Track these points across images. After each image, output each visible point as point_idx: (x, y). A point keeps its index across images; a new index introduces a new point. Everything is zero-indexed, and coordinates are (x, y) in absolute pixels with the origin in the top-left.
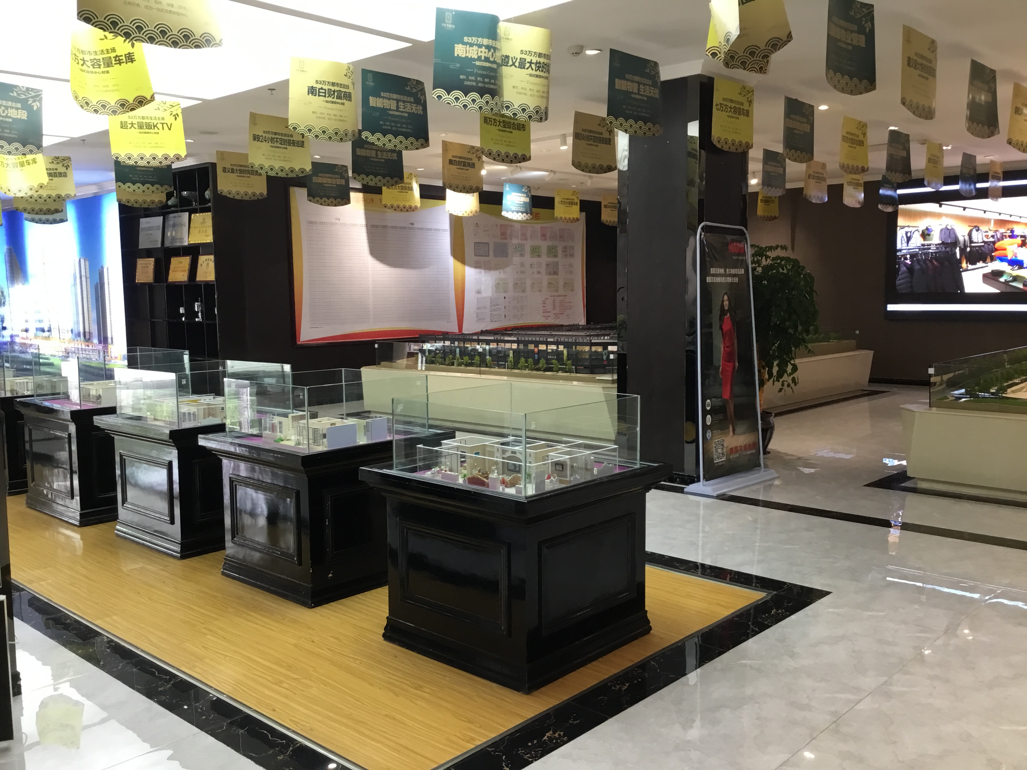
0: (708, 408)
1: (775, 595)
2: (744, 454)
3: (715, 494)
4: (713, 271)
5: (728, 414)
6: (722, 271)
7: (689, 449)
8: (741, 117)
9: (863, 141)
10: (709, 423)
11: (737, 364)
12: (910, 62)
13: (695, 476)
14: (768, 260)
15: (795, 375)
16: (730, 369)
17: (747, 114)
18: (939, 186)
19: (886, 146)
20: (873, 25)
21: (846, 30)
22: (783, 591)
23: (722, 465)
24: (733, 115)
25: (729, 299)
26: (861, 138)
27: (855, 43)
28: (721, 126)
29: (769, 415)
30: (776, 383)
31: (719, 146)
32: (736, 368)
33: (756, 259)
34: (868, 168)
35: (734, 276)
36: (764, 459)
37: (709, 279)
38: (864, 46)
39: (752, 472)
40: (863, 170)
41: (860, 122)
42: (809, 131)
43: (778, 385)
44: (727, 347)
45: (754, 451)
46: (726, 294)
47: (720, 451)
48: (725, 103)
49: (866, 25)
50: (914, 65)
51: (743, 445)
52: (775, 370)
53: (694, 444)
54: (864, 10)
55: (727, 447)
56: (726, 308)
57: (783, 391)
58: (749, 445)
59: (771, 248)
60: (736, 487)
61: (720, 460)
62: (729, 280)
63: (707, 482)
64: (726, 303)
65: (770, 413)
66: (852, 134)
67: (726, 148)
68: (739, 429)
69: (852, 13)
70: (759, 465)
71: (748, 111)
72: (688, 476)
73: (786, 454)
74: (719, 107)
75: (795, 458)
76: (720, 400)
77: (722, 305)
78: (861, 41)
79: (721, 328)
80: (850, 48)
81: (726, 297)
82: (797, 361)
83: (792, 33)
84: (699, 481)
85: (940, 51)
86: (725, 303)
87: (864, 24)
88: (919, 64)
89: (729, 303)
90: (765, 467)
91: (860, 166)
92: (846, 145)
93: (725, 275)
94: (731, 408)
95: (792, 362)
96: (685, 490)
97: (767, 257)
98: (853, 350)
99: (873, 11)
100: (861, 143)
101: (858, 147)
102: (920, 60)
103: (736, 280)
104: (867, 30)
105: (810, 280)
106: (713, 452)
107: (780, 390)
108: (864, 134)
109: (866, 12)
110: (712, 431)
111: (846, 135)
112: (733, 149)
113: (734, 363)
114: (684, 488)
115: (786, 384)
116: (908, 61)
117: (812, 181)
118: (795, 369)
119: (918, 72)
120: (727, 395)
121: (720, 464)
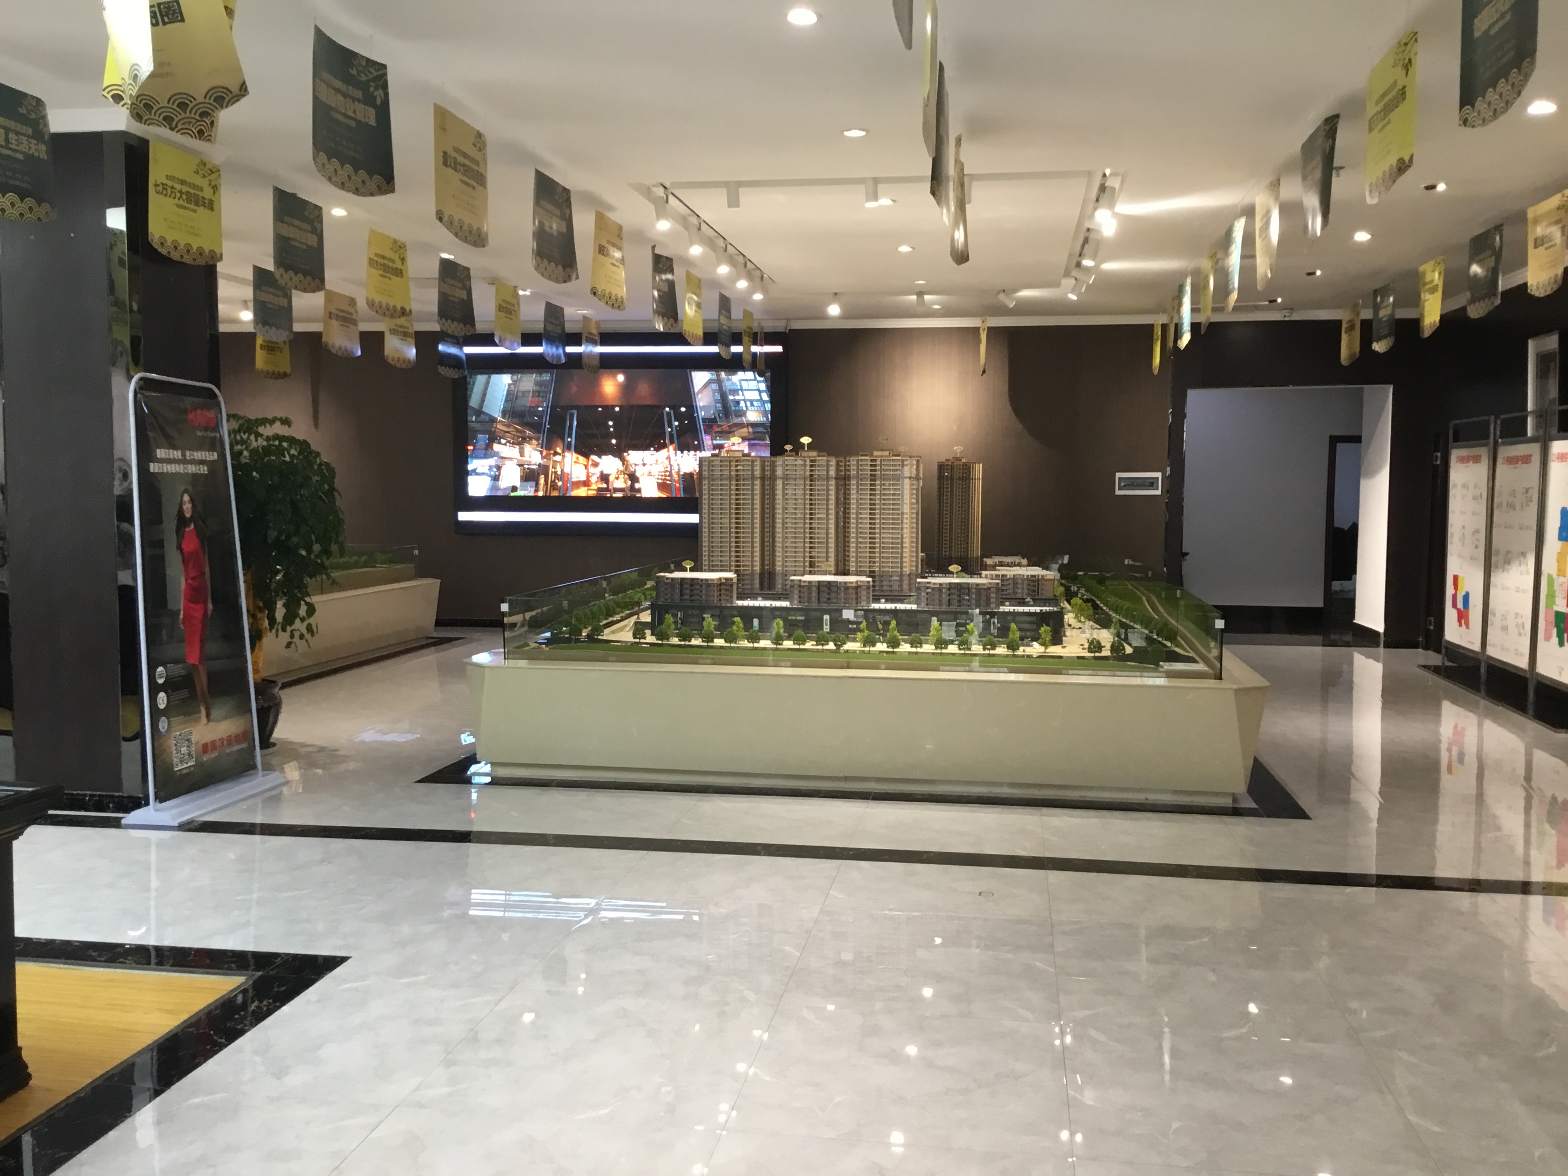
0: (161, 681)
1: (262, 976)
2: (228, 751)
3: (176, 824)
4: (160, 453)
5: (198, 688)
6: (177, 454)
7: (130, 749)
8: (201, 210)
9: (401, 270)
10: (162, 706)
11: (210, 606)
12: (446, 160)
13: (141, 795)
14: (260, 440)
15: (312, 620)
16: (199, 615)
17: (210, 205)
18: (516, 345)
19: (437, 281)
20: (387, 95)
21: (345, 95)
22: (272, 970)
23: (188, 774)
24: (185, 204)
25: (192, 500)
26: (398, 265)
27: (360, 117)
28: (165, 220)
29: (273, 685)
30: (281, 633)
31: (163, 251)
32: (209, 613)
33: (238, 437)
34: (410, 311)
35: (202, 462)
36: (262, 756)
37: (154, 468)
38: (375, 124)
39: (243, 779)
40: (403, 313)
41: (395, 242)
42: (315, 245)
43: (285, 637)
44: (192, 579)
45: (244, 746)
46: (186, 491)
47: (184, 750)
48: (170, 183)
49: (375, 94)
50: (453, 164)
51: (225, 737)
52: (280, 612)
53: (138, 741)
54: (372, 70)
55: (197, 743)
56: (188, 515)
57: (293, 645)
58: (237, 736)
59: (264, 422)
60: (216, 806)
61: (186, 766)
62: (192, 469)
63: (164, 804)
64: (187, 507)
65: (274, 682)
66: (383, 257)
67: (175, 256)
68: (215, 713)
69: (354, 72)
70: (254, 767)
71: (211, 202)
72: (129, 797)
73: (304, 745)
74: (160, 188)
75: (315, 749)
76: (181, 666)
77: (181, 512)
78: (370, 116)
79: (180, 548)
80: (353, 124)
81: (186, 498)
82: (315, 599)
83: (248, 84)
84: (147, 804)
85: (490, 150)
86: (185, 507)
87: (374, 92)
88: (460, 164)
89: (194, 507)
90: (263, 770)
91: (399, 307)
92: (376, 273)
93: (184, 461)
94: (202, 681)
95: (307, 599)
96: (123, 822)
97: (258, 435)
98: (409, 579)
99: (386, 74)
100: (399, 273)
101: (394, 278)
102: (461, 159)
103: (204, 470)
104: (379, 102)
105: (328, 473)
106: (171, 753)
107: (288, 645)
108: (403, 260)
109: (375, 74)
110: (168, 719)
111: (376, 258)
112: (187, 259)
113: (205, 602)
114: (122, 818)
115: (297, 634)
116: (443, 157)
117: (334, 323)
118: (311, 610)
119: (459, 176)
120: (193, 659)
121: (185, 772)
